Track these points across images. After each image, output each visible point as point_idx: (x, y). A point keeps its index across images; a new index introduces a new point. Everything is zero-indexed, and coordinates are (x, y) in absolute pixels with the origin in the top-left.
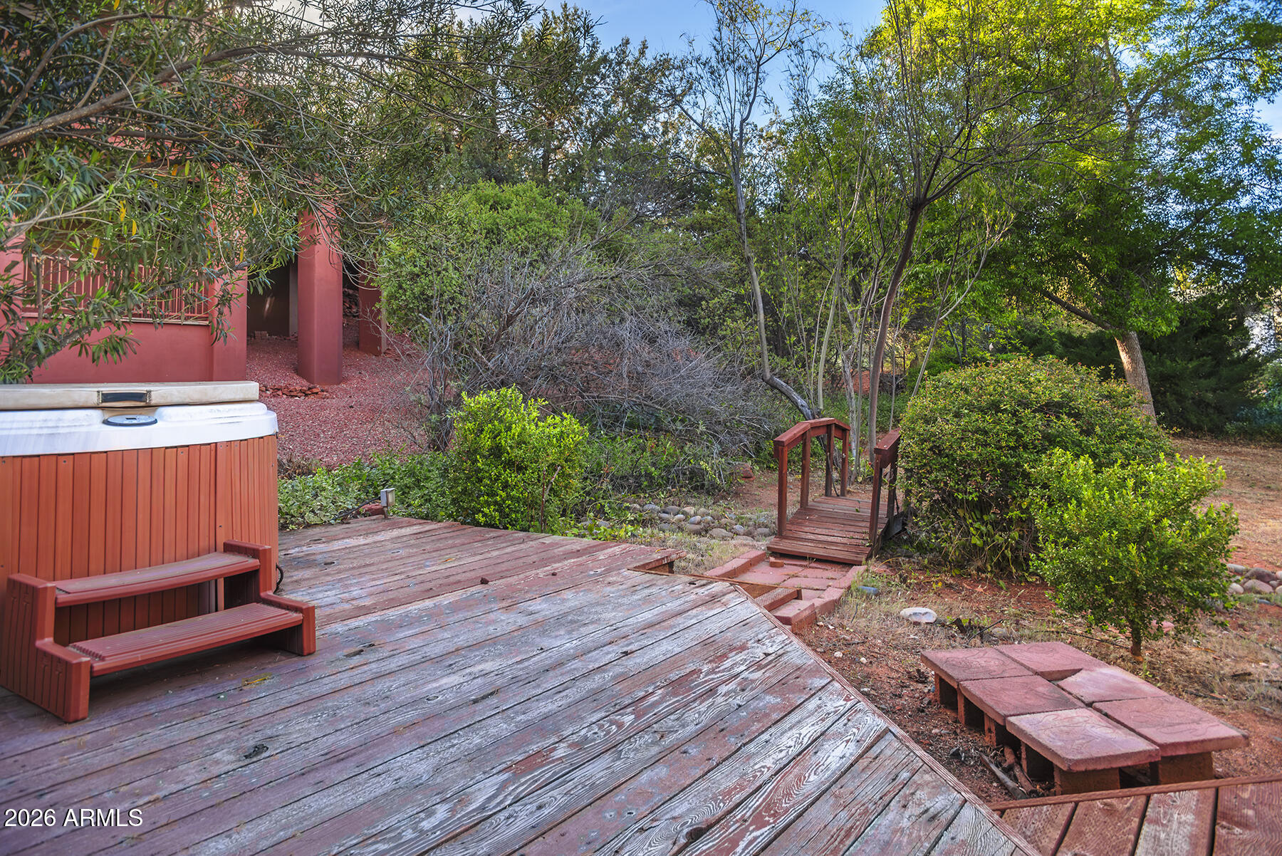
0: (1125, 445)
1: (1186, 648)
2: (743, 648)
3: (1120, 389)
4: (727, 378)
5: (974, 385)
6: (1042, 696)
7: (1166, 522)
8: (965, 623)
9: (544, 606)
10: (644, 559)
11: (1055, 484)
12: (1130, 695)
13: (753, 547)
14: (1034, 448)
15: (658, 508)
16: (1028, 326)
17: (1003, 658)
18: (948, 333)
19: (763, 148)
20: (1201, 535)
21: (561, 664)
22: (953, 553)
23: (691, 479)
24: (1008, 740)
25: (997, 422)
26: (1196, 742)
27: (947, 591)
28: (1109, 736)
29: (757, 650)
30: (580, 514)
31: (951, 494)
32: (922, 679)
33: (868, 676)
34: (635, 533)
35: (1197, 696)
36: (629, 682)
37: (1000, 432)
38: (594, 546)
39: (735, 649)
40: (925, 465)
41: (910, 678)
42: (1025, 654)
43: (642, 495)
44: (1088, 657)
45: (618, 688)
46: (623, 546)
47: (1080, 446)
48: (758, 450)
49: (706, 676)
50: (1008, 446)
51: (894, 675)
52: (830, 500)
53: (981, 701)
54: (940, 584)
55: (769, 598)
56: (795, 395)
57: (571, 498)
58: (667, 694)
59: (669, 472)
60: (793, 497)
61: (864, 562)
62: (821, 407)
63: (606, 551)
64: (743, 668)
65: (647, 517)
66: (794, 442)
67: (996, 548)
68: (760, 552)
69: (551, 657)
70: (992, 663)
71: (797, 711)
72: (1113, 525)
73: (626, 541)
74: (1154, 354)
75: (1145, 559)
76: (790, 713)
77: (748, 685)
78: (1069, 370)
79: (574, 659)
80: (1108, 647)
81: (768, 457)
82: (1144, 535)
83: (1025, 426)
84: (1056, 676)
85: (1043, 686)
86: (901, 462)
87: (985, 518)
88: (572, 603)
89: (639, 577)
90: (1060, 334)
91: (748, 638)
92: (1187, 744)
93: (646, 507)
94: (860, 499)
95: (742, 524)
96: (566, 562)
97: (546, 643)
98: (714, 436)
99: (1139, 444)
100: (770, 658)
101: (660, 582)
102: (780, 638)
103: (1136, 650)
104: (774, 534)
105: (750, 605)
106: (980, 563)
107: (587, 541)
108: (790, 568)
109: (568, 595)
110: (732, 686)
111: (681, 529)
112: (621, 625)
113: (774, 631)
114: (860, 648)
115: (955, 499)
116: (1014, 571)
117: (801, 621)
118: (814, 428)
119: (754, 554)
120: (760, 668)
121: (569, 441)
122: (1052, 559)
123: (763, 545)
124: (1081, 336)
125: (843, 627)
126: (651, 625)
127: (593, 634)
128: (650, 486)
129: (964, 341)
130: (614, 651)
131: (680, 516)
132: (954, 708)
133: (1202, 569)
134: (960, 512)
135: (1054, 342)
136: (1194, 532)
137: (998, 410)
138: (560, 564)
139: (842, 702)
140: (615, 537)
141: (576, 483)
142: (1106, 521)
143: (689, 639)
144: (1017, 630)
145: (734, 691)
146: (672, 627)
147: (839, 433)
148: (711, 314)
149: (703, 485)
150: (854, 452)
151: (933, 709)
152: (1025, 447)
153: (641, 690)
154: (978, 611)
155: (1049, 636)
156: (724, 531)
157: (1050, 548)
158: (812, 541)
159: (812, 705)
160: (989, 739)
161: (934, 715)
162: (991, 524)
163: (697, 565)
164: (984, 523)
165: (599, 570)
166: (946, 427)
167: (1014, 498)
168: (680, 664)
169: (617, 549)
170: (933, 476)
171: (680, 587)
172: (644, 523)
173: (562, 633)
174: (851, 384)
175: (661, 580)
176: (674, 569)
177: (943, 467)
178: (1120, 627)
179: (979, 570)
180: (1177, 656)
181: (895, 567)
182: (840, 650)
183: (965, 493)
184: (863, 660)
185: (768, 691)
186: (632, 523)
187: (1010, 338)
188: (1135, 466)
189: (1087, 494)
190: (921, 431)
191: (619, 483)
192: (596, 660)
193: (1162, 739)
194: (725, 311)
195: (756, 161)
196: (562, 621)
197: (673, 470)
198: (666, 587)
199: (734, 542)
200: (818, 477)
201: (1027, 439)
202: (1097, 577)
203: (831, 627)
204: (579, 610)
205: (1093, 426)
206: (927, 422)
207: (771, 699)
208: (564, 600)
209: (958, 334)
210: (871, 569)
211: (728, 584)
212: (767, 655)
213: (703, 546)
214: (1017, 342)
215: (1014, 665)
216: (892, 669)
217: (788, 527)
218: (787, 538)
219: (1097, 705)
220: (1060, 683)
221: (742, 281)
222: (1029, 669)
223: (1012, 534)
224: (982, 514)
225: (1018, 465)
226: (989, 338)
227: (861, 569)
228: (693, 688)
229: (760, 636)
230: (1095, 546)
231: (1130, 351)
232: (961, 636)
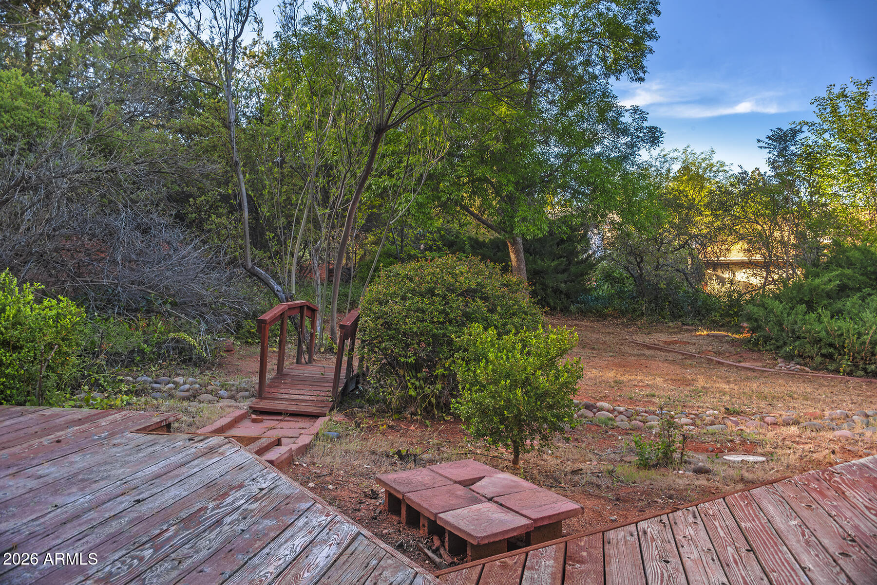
0: (516, 320)
1: (545, 456)
2: (241, 486)
3: (515, 280)
4: (212, 266)
5: (417, 275)
6: (460, 497)
7: (539, 372)
8: (404, 452)
9: (53, 469)
10: (144, 422)
11: (472, 349)
12: (516, 490)
13: (237, 407)
14: (456, 323)
15: (150, 379)
16: (448, 231)
17: (433, 474)
18: (391, 234)
19: (246, 65)
20: (561, 380)
21: (78, 517)
22: (395, 403)
23: (180, 353)
24: (437, 529)
25: (433, 303)
26: (554, 515)
27: (390, 431)
28: (503, 518)
29: (253, 487)
30: (76, 387)
31: (396, 359)
32: (374, 495)
33: (335, 498)
34: (130, 401)
35: (552, 487)
36: (144, 524)
37: (434, 311)
38: (95, 415)
39: (234, 488)
40: (378, 336)
41: (366, 496)
42: (448, 470)
43: (135, 369)
44: (488, 468)
45: (135, 529)
46: (123, 413)
47: (487, 321)
48: (239, 326)
49: (212, 511)
50: (438, 321)
51: (354, 495)
52: (300, 367)
53: (419, 505)
54: (385, 426)
55: (256, 446)
56: (272, 282)
57: (69, 373)
58: (180, 529)
59: (160, 348)
60: (272, 364)
61: (328, 414)
62: (294, 292)
63: (107, 418)
64: (242, 501)
65: (140, 387)
66: (273, 320)
67: (426, 397)
68: (243, 412)
69: (66, 512)
70: (426, 478)
71: (289, 529)
72: (508, 376)
73: (122, 409)
74: (531, 255)
75: (526, 398)
76: (284, 531)
77: (248, 514)
78: (482, 266)
79: (90, 511)
80: (498, 461)
81: (247, 334)
82: (526, 383)
83: (451, 306)
84: (468, 483)
85: (461, 490)
86: (358, 335)
87: (419, 375)
88: (80, 465)
89: (142, 438)
90: (470, 238)
91: (245, 478)
92: (550, 517)
93: (139, 379)
94: (325, 366)
95: (226, 390)
96: (69, 430)
97: (59, 501)
98: (201, 316)
99: (524, 319)
100: (264, 492)
101: (162, 441)
102: (271, 476)
103: (515, 461)
104: (253, 396)
105: (244, 452)
106: (413, 409)
107: (86, 411)
108: (269, 422)
109: (76, 458)
110: (235, 516)
111: (171, 396)
112: (130, 478)
113: (265, 471)
114: (328, 478)
115: (398, 362)
116: (436, 413)
117: (281, 462)
118: (291, 308)
119: (238, 413)
120: (257, 500)
121: (66, 322)
122: (467, 402)
123: (245, 405)
124: (484, 241)
125: (314, 464)
126: (159, 476)
127: (105, 488)
128: (142, 361)
129: (402, 241)
130: (126, 501)
131: (171, 385)
132: (398, 513)
133: (559, 403)
134: (401, 372)
135: (465, 245)
136: (557, 378)
137: (433, 294)
138: (63, 433)
139: (324, 518)
140: (111, 406)
141: (73, 359)
142: (504, 373)
143: (194, 484)
144: (439, 455)
145: (237, 520)
146: (177, 476)
147: (310, 313)
148: (199, 210)
149: (191, 359)
150: (318, 328)
151: (384, 516)
152: (450, 322)
153: (156, 529)
154: (412, 444)
155: (460, 457)
156: (210, 396)
157: (467, 394)
158: (287, 400)
159: (301, 522)
160: (423, 532)
161: (383, 521)
162: (423, 380)
163: (190, 425)
164: (418, 379)
165: (103, 435)
166: (395, 307)
167: (440, 359)
168: (188, 504)
169: (118, 416)
170: (383, 345)
171: (181, 443)
172: (137, 393)
173: (74, 490)
174: (318, 274)
175: (163, 439)
176: (171, 430)
177: (391, 338)
178: (506, 446)
179: (412, 414)
180: (540, 462)
181: (351, 416)
182: (313, 481)
183: (406, 357)
184: (331, 487)
185: (266, 516)
186: (126, 393)
187: (435, 240)
188: (523, 334)
189: (491, 356)
190: (377, 310)
191: (114, 359)
192: (111, 509)
193: (534, 516)
194: (211, 208)
195: (240, 76)
196: (72, 480)
197: (164, 346)
198: (168, 444)
199: (220, 404)
200: (291, 349)
201: (452, 316)
202: (496, 412)
203: (305, 465)
204: (89, 469)
205: (495, 306)
206: (380, 304)
207: (268, 522)
208: (72, 463)
209: (398, 235)
210: (334, 418)
211: (223, 438)
212: (262, 489)
213: (193, 410)
214: (440, 243)
215: (441, 478)
216: (352, 491)
217: (267, 389)
218: (265, 398)
219: (495, 499)
220: (472, 487)
221: (227, 183)
222: (451, 480)
223: (437, 386)
224: (416, 373)
225: (444, 335)
226: (420, 240)
227: (327, 418)
228: (201, 522)
229: (254, 476)
230: (496, 392)
231: (517, 252)
232: (400, 462)
